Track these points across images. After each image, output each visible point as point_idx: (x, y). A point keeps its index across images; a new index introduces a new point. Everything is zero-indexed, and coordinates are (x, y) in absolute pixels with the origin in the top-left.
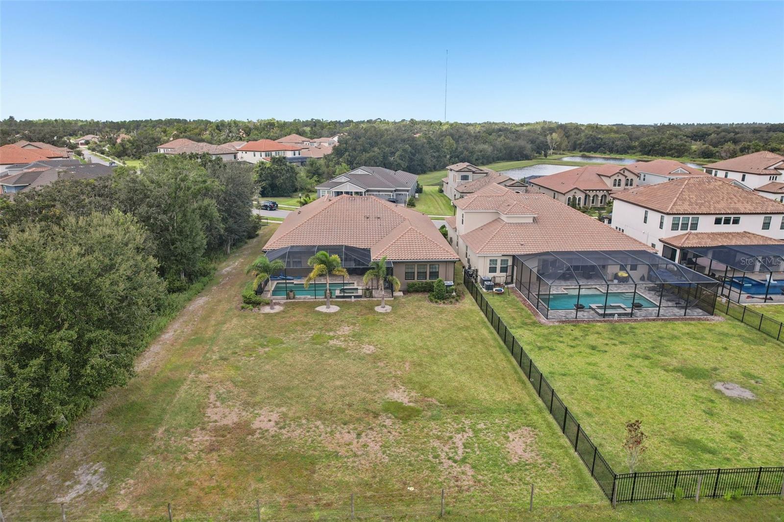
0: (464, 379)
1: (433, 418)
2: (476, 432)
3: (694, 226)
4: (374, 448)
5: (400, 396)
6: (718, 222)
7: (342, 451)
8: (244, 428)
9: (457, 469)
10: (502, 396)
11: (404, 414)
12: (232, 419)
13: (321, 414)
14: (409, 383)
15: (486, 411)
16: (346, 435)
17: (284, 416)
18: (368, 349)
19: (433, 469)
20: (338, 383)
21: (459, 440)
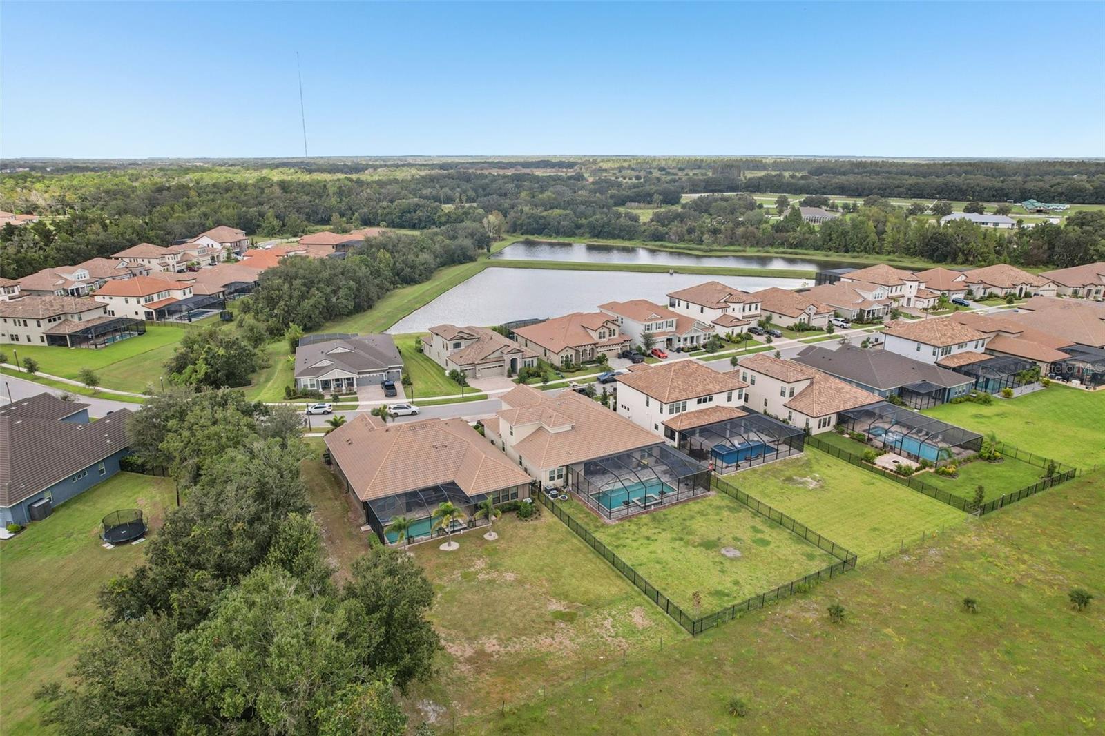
0: (585, 583)
1: (586, 615)
2: (613, 617)
3: (684, 408)
4: (566, 642)
5: (556, 606)
6: (699, 402)
7: (551, 649)
8: (481, 654)
9: (616, 641)
10: (614, 590)
11: (568, 617)
12: (469, 652)
13: (519, 632)
14: (555, 595)
15: (611, 603)
16: (545, 640)
17: (499, 639)
18: (510, 577)
19: (604, 644)
20: (512, 608)
21: (607, 624)
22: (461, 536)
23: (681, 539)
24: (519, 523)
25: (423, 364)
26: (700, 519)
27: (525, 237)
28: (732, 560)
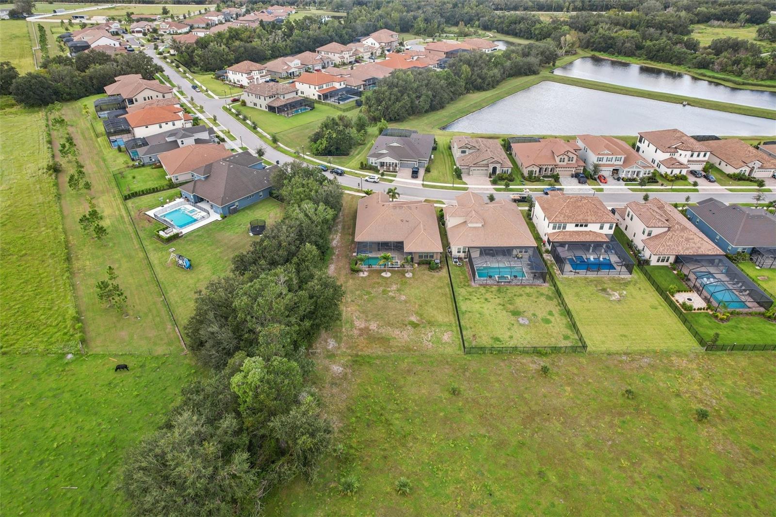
0: (435, 312)
1: (423, 327)
2: (435, 332)
3: (564, 228)
4: (406, 336)
5: (414, 319)
6: (577, 226)
7: (397, 337)
8: (367, 329)
9: (428, 343)
10: (446, 320)
11: (415, 325)
12: (363, 326)
13: (390, 324)
14: (417, 313)
15: (440, 326)
16: (397, 332)
17: (378, 325)
18: (403, 298)
19: (421, 343)
20: (394, 313)
21: (430, 335)
22: (395, 271)
23: (503, 305)
24: (427, 272)
25: (446, 158)
26: (525, 297)
27: (593, 53)
28: (521, 325)
